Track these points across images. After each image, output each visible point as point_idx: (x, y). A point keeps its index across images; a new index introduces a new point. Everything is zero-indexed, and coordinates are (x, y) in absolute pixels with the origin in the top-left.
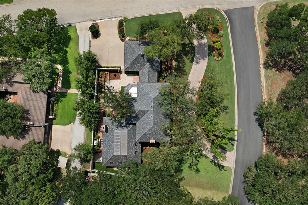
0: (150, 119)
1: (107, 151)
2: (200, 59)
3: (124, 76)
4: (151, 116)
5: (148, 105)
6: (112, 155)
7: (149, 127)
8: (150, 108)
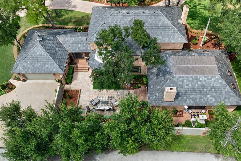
0: (150, 16)
1: (214, 94)
4: (144, 14)
5: (126, 20)
6: (220, 81)
7: (162, 18)
8: (130, 16)
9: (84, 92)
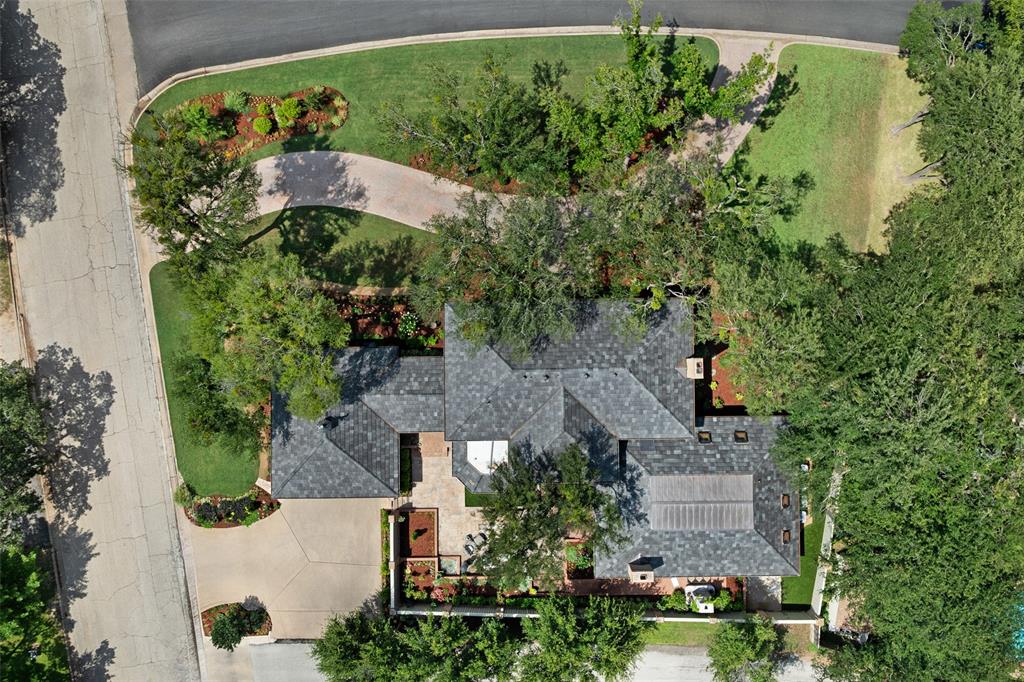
0: (602, 384)
1: (738, 559)
2: (345, 185)
3: (420, 497)
4: (589, 379)
5: (541, 393)
6: (754, 538)
7: (635, 387)
8: (552, 384)
9: (446, 514)
